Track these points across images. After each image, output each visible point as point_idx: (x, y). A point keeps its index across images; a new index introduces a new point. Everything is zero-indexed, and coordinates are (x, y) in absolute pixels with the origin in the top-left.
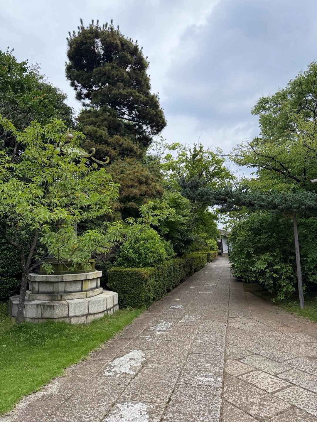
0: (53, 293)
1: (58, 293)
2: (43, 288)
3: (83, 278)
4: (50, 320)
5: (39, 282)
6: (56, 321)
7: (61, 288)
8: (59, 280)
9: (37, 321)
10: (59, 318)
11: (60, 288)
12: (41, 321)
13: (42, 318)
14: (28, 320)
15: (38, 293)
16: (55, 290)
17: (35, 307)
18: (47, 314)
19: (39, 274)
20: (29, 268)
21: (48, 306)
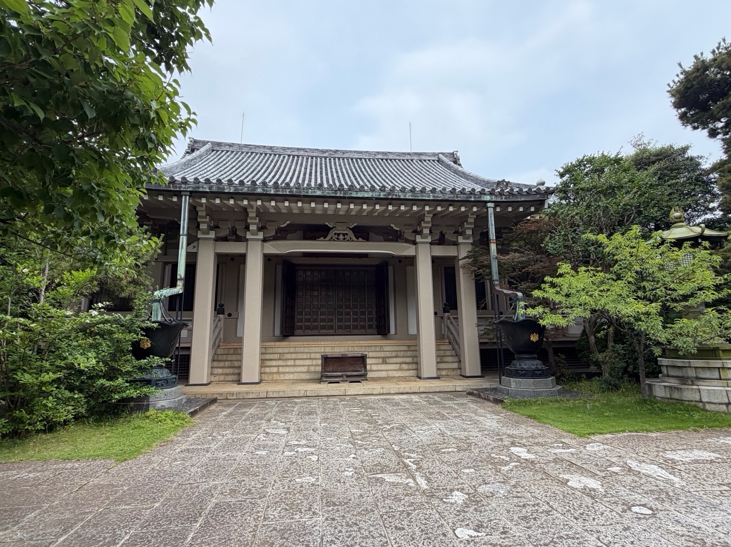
0: (683, 377)
1: (688, 378)
2: (672, 372)
3: (719, 366)
4: (680, 401)
5: (667, 366)
6: (687, 403)
7: (691, 373)
8: (687, 365)
9: (666, 400)
10: (689, 401)
11: (689, 373)
12: (670, 401)
13: (671, 399)
14: (658, 398)
15: (668, 376)
16: (685, 375)
17: (663, 388)
18: (676, 395)
19: (666, 358)
20: (644, 350)
21: (675, 388)
